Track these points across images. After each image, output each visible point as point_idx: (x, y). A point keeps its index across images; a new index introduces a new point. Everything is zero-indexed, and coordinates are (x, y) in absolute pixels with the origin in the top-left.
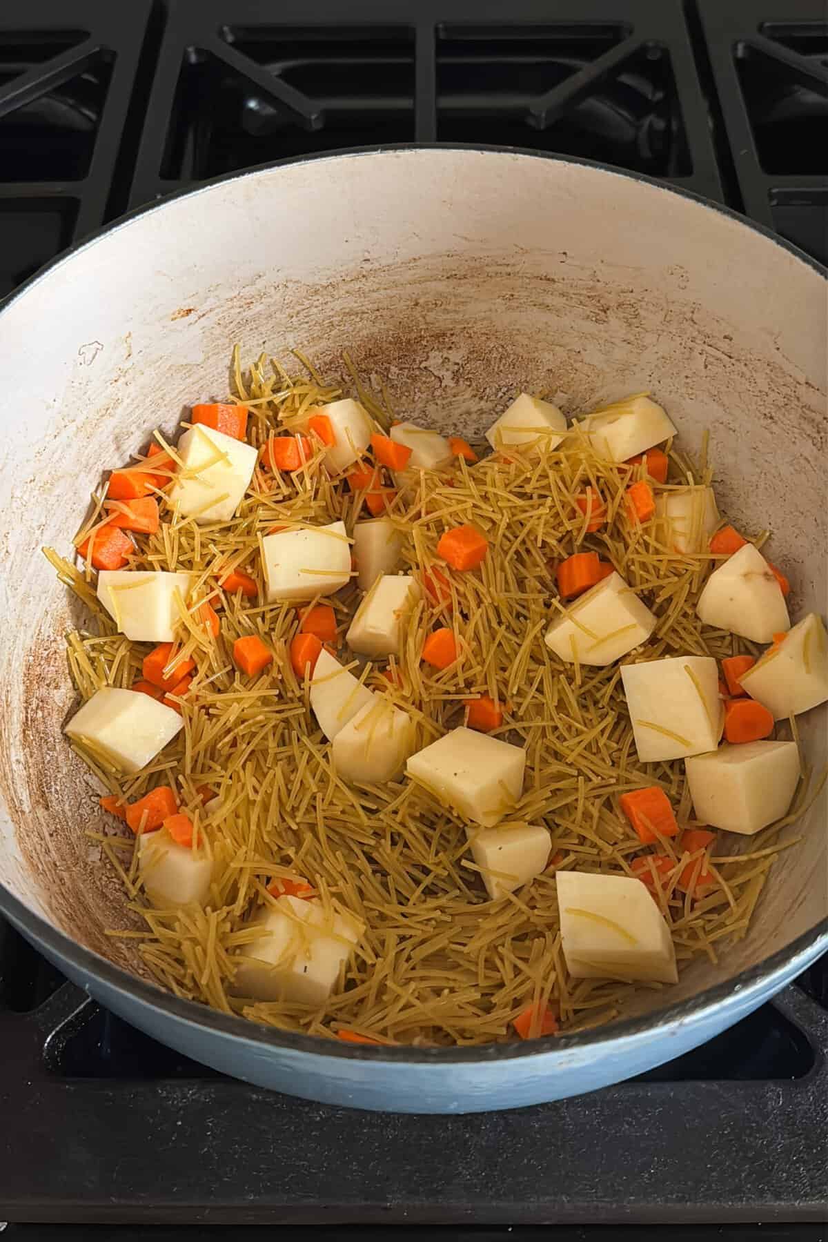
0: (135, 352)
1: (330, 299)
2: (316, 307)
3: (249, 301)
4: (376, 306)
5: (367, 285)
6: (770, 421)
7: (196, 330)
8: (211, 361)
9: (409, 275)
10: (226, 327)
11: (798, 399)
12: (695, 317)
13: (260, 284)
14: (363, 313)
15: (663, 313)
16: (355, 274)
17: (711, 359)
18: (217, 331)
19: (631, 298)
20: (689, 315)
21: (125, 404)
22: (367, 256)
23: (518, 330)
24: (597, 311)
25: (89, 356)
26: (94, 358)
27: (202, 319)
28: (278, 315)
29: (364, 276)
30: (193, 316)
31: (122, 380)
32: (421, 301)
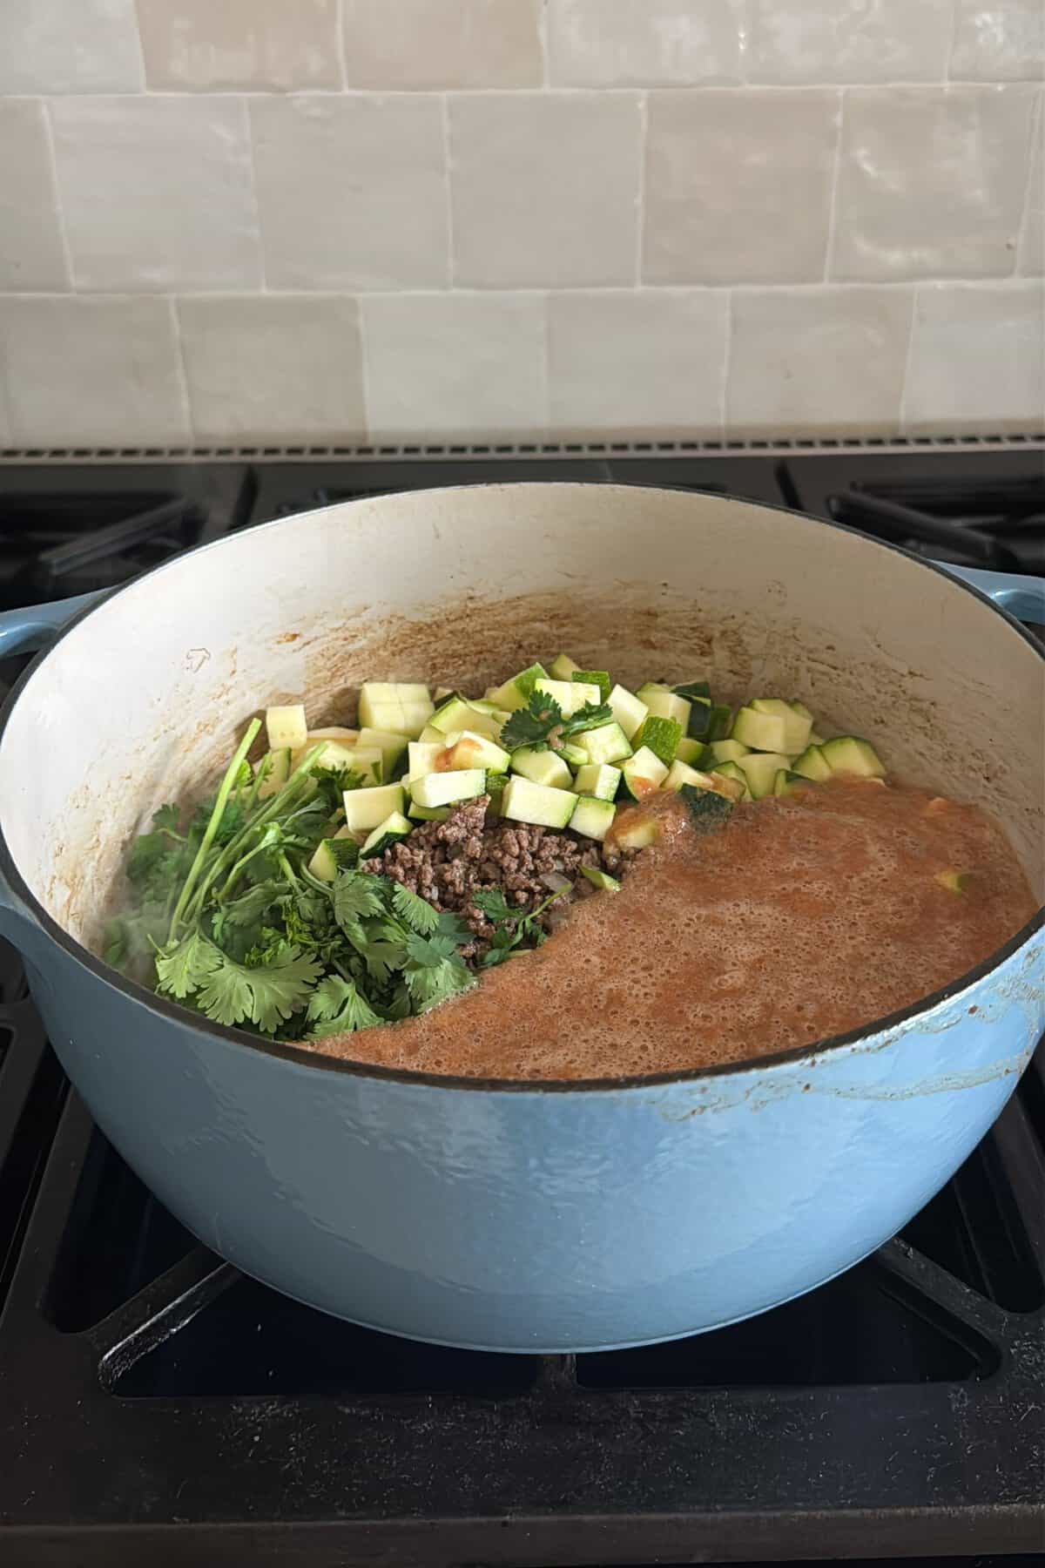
0: (239, 670)
1: (432, 639)
2: (419, 646)
3: (353, 634)
4: (479, 648)
5: (470, 625)
6: (881, 725)
7: (299, 659)
8: (311, 695)
9: (511, 615)
10: (329, 659)
11: (904, 692)
12: (797, 633)
13: (366, 616)
14: (467, 655)
15: (765, 636)
16: (459, 613)
17: (818, 676)
18: (320, 663)
19: (732, 625)
20: (791, 633)
21: (223, 724)
22: (472, 593)
23: (623, 671)
24: (701, 643)
25: (196, 663)
26: (200, 666)
27: (307, 647)
28: (381, 652)
29: (468, 616)
30: (298, 642)
31: (224, 698)
32: (525, 643)
